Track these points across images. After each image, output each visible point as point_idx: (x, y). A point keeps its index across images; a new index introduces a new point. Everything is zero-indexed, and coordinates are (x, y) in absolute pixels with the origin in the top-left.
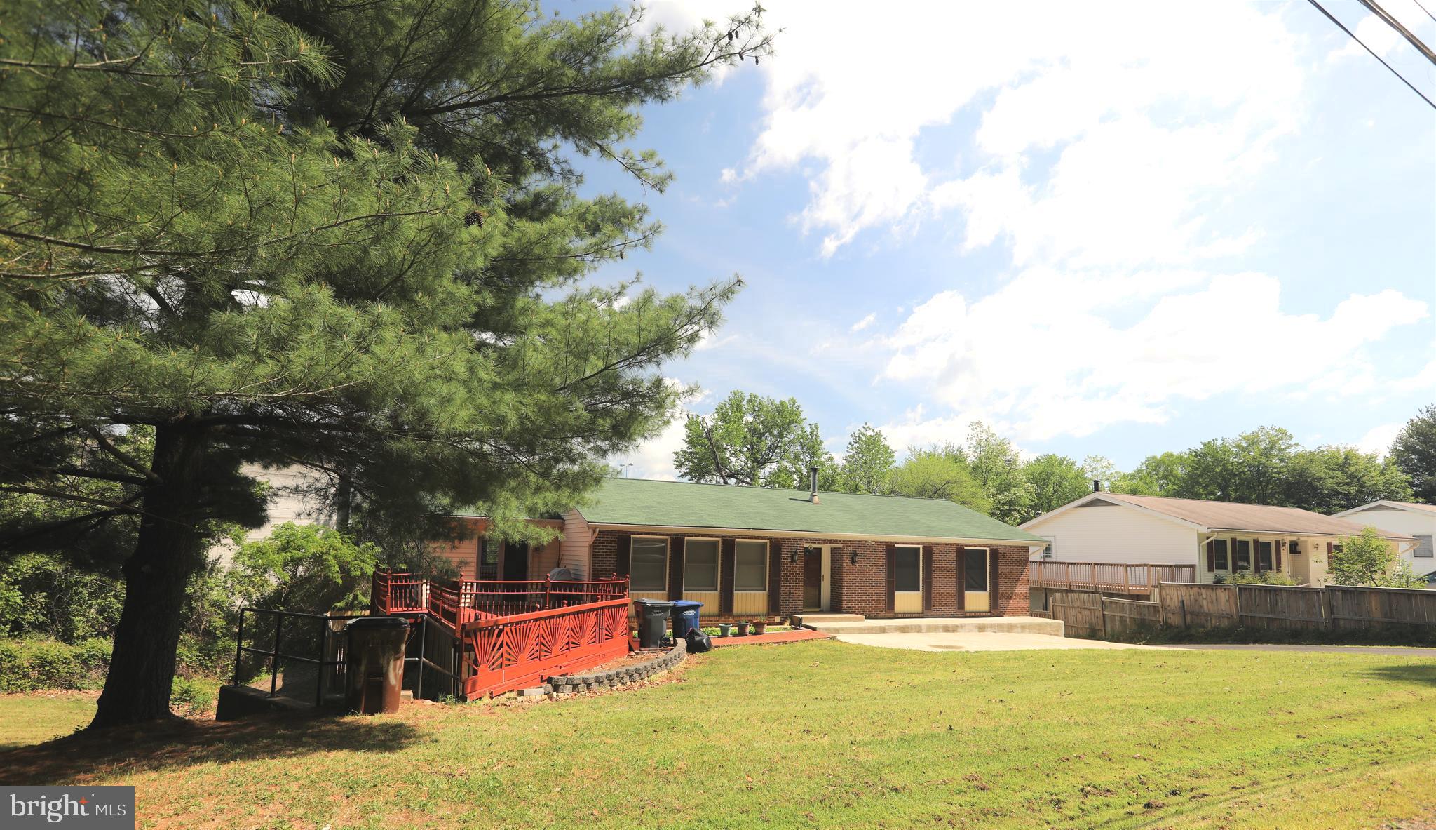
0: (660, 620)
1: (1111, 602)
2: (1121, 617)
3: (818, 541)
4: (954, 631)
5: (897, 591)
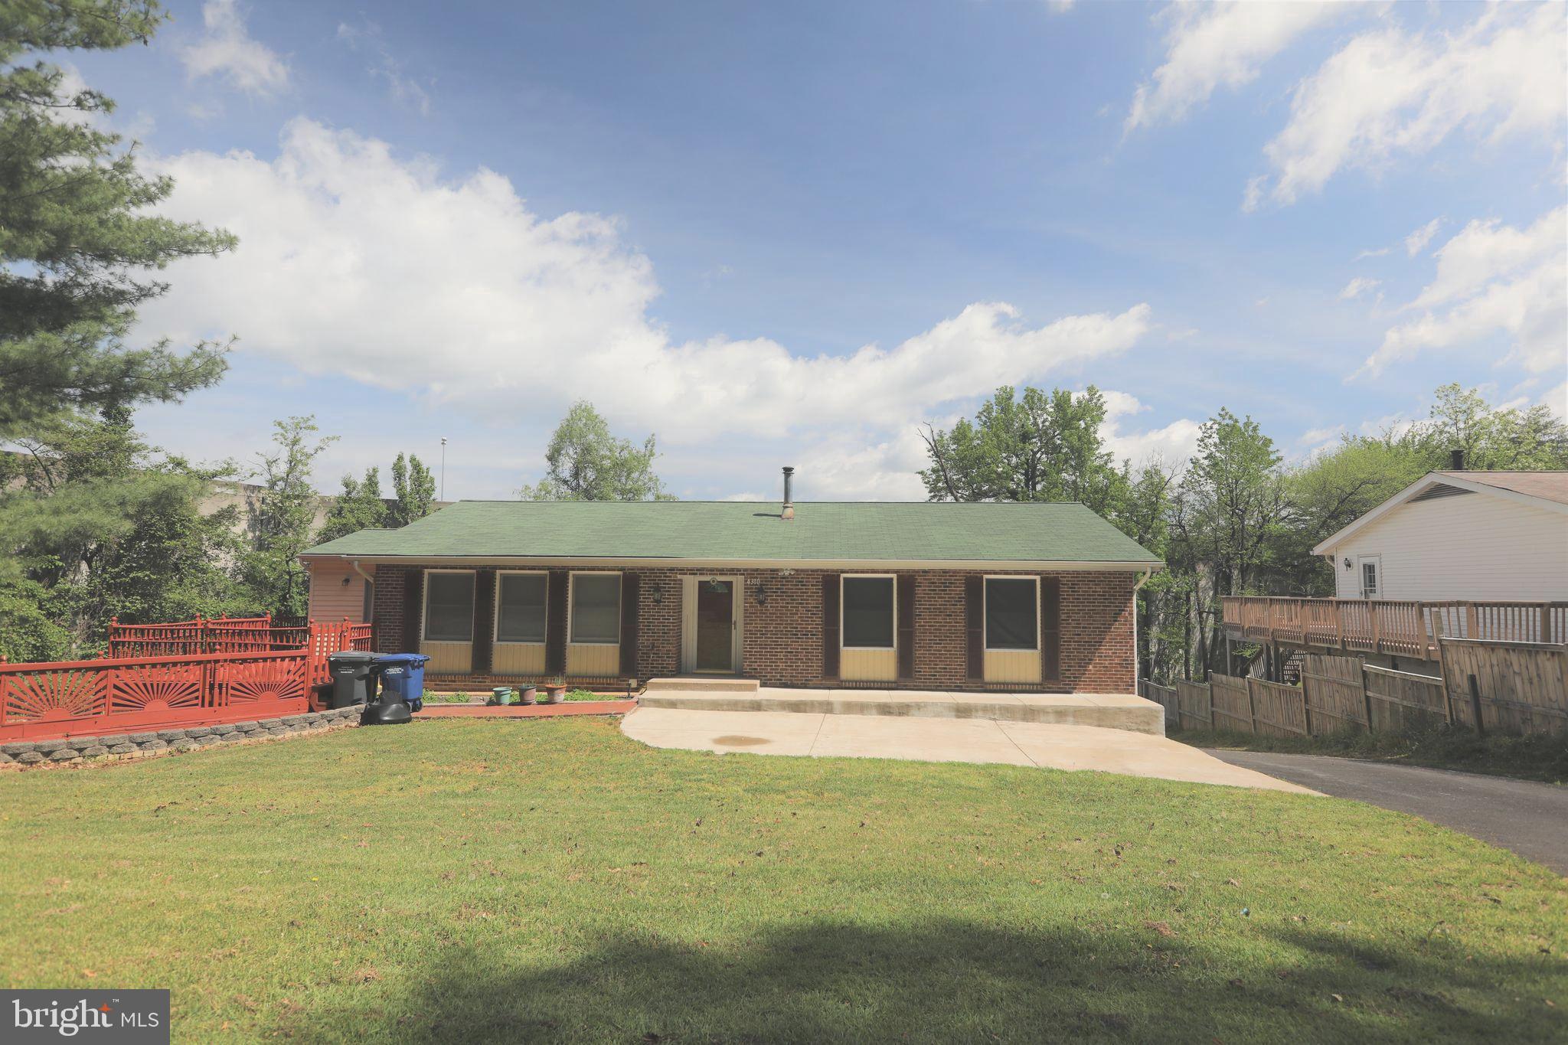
0: (350, 679)
1: (1377, 675)
2: (1391, 703)
4: (900, 714)
5: (845, 645)
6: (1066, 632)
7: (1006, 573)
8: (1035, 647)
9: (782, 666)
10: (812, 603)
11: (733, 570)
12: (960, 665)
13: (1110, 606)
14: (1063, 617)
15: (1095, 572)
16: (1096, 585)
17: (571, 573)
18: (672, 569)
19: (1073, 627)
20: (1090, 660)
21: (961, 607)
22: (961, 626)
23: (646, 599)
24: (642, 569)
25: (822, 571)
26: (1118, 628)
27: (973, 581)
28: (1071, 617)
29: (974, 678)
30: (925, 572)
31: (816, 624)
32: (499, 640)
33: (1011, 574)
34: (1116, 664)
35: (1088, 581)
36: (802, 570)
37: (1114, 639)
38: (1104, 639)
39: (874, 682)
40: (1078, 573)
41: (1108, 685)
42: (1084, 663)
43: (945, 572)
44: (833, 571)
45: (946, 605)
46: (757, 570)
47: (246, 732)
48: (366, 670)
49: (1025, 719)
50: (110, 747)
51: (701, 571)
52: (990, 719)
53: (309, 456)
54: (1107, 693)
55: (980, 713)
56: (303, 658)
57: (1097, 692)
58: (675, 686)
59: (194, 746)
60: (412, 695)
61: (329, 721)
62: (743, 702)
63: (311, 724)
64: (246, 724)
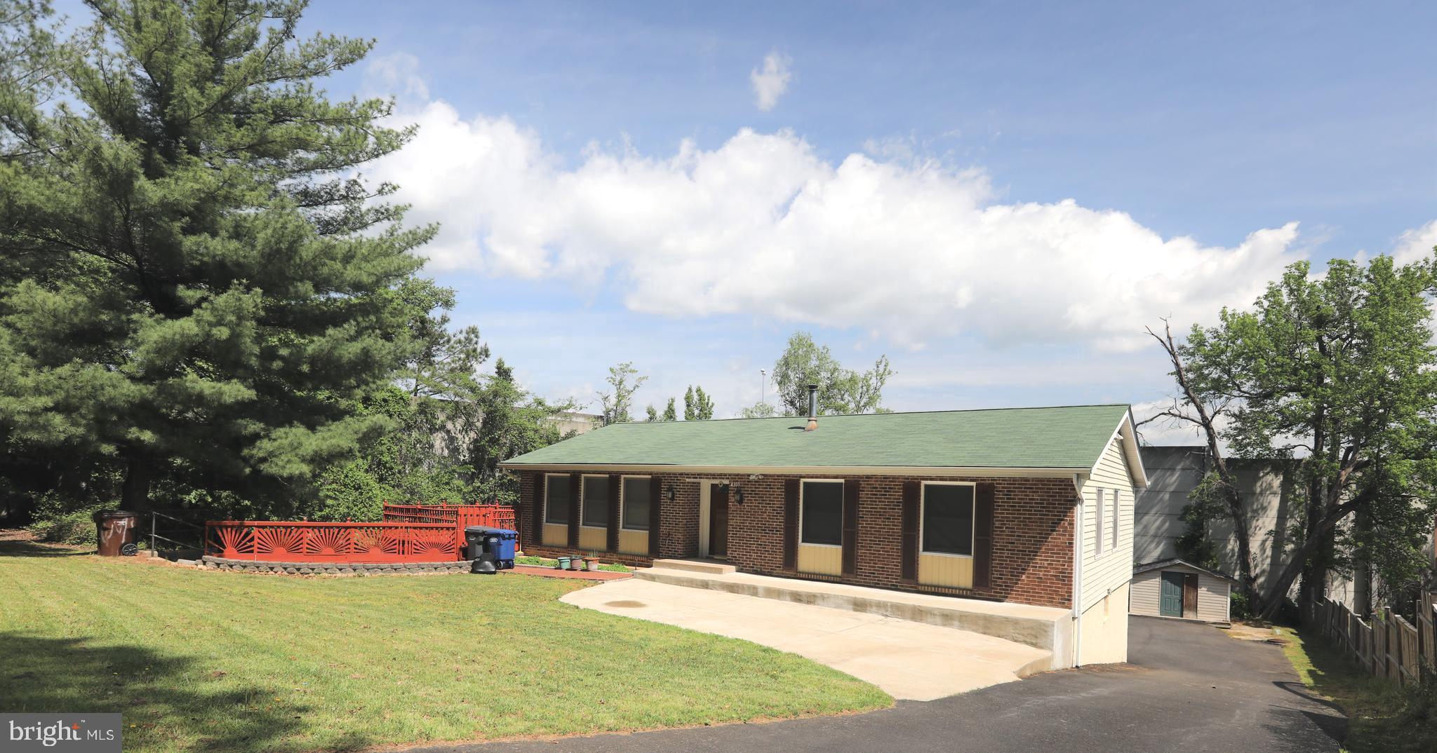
3: (696, 475)
4: (809, 602)
5: (803, 541)
6: (999, 540)
7: (942, 479)
8: (970, 554)
9: (754, 556)
10: (777, 504)
11: (721, 475)
12: (895, 565)
13: (1048, 515)
14: (997, 524)
15: (1033, 479)
16: (1034, 492)
17: (623, 476)
18: (681, 474)
19: (1007, 535)
20: (1023, 569)
21: (898, 511)
22: (898, 529)
23: (665, 495)
24: (663, 474)
25: (785, 476)
26: (1055, 539)
27: (910, 486)
28: (1005, 524)
29: (908, 579)
30: (868, 477)
31: (779, 522)
32: (584, 524)
33: (946, 480)
34: (1053, 576)
35: (1025, 488)
36: (770, 476)
37: (1050, 549)
38: (1040, 549)
39: (823, 575)
40: (1015, 479)
41: (1041, 597)
42: (1017, 573)
43: (886, 477)
44: (794, 476)
45: (885, 509)
46: (738, 475)
47: (396, 569)
48: (482, 539)
49: (914, 619)
50: (326, 569)
51: (714, 476)
52: (883, 615)
53: (629, 392)
54: (1040, 605)
55: (874, 609)
56: (454, 528)
57: (1030, 603)
58: (670, 566)
59: (367, 574)
60: (503, 557)
61: (448, 568)
62: (696, 580)
63: (436, 569)
64: (395, 565)
